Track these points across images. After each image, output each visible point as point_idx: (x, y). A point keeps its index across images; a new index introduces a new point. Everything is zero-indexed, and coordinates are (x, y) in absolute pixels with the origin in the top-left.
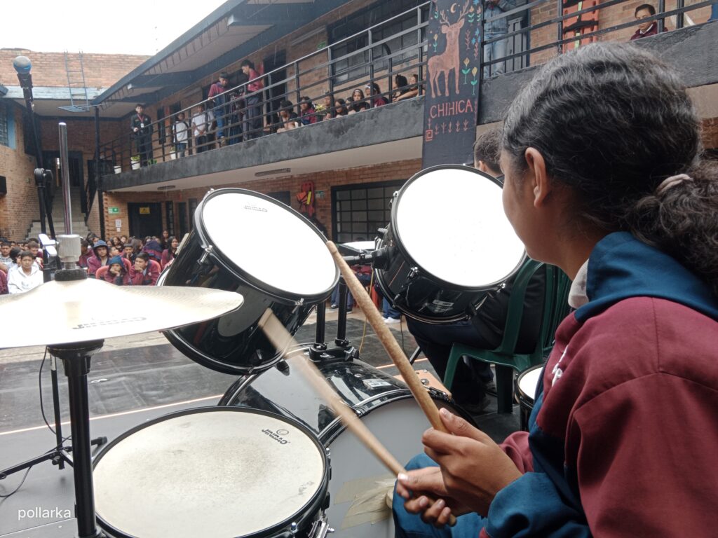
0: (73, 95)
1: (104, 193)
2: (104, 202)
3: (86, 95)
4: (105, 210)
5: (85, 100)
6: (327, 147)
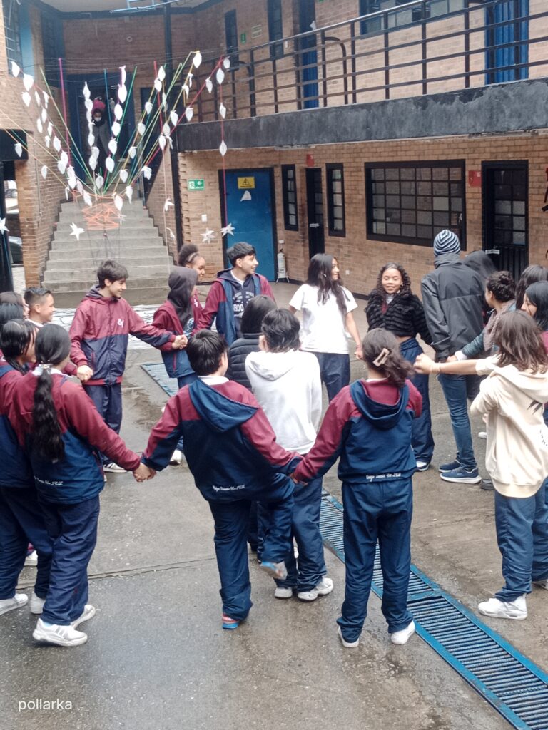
1: (179, 155)
2: (181, 169)
4: (182, 184)
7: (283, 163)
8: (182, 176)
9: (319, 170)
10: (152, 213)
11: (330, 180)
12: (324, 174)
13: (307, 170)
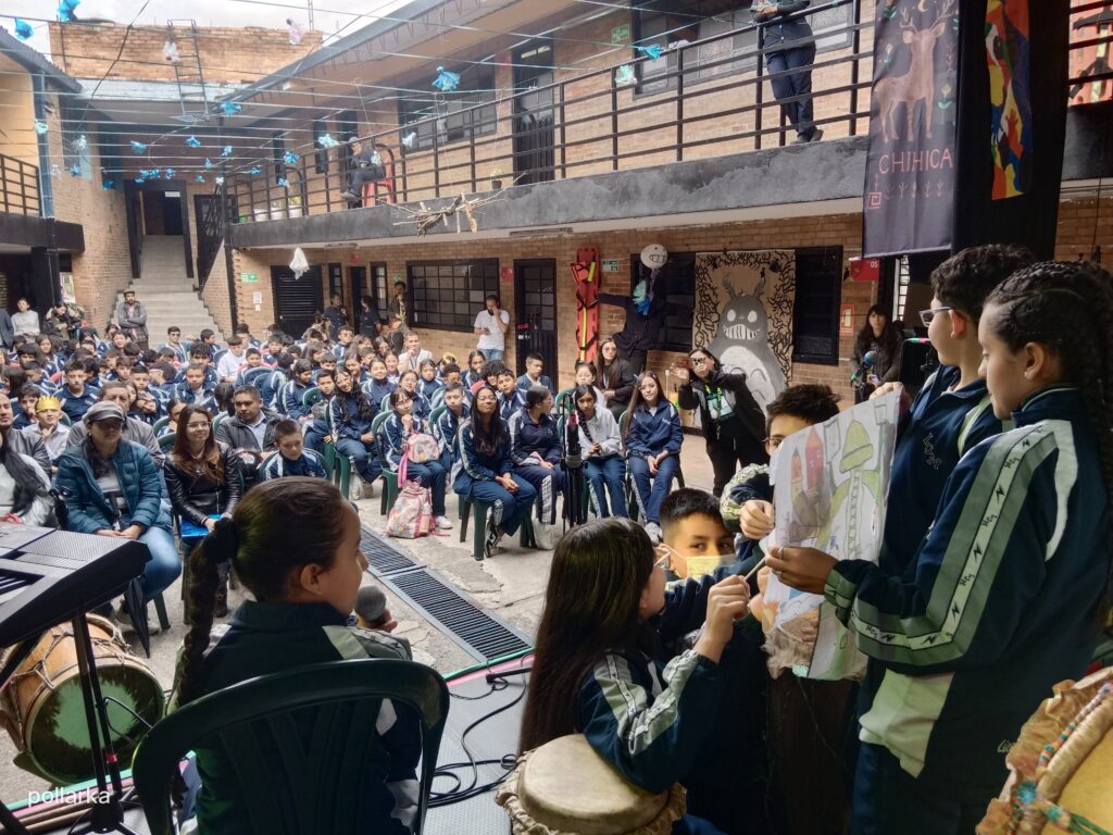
0: (183, 95)
1: (234, 251)
2: (236, 263)
3: (203, 94)
4: (237, 277)
5: (202, 103)
6: (669, 205)
7: (330, 262)
8: (236, 270)
9: (364, 268)
10: (206, 303)
11: (375, 277)
12: (368, 271)
13: (352, 268)
